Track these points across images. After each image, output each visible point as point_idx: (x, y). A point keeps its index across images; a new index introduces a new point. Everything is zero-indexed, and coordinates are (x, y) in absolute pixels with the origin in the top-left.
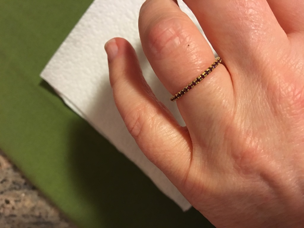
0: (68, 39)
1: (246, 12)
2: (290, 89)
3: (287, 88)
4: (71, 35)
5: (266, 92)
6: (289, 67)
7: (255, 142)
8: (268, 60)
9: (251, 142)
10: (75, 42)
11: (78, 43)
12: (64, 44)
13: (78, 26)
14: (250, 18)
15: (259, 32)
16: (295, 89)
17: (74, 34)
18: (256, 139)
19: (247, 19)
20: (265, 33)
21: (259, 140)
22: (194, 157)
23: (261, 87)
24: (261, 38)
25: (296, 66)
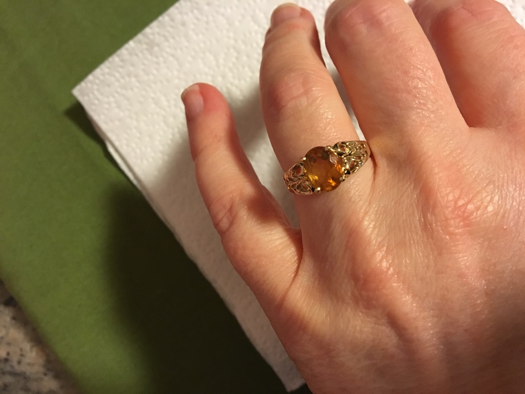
0: (140, 36)
1: (410, 82)
2: (451, 198)
3: (448, 195)
4: (148, 30)
5: (417, 195)
6: (459, 167)
7: (387, 261)
8: (430, 153)
9: (381, 261)
10: (151, 45)
11: (156, 49)
12: (131, 44)
13: (164, 18)
14: (414, 91)
15: (424, 112)
16: (459, 198)
17: (152, 30)
18: (390, 258)
19: (409, 92)
20: (432, 116)
21: (393, 260)
22: (300, 272)
23: (412, 187)
24: (425, 122)
25: (469, 168)
